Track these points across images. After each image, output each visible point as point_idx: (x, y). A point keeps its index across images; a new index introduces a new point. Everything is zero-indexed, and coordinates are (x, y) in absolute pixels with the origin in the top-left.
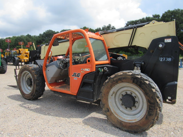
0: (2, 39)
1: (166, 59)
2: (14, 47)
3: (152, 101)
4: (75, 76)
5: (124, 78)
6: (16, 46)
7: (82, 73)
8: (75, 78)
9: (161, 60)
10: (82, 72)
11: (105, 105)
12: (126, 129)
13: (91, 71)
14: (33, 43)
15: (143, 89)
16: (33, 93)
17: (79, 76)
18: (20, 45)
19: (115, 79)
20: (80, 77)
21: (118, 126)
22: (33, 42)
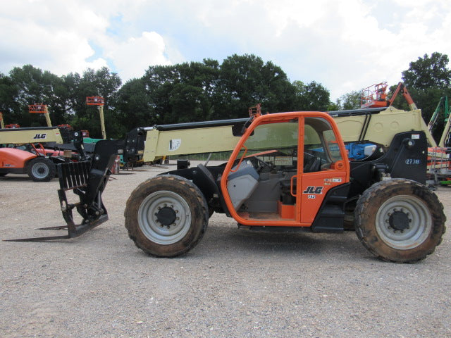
1: (413, 162)
3: (438, 215)
4: (311, 192)
5: (400, 189)
7: (325, 186)
8: (311, 196)
9: (408, 163)
10: (326, 184)
11: (372, 232)
12: (405, 260)
13: (344, 182)
15: (426, 201)
16: (193, 238)
17: (319, 192)
19: (386, 192)
20: (321, 193)
21: (393, 259)
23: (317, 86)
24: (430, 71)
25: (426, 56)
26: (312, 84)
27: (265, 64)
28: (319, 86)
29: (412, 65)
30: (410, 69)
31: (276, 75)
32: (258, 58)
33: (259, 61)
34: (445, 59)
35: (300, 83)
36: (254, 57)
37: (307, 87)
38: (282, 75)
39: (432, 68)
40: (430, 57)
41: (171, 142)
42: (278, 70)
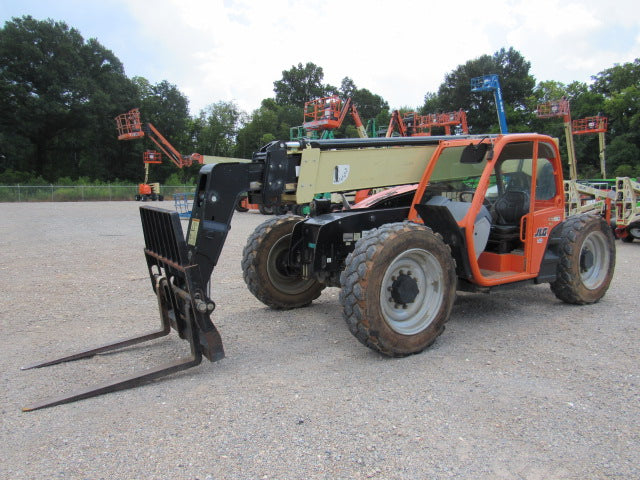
4: (540, 234)
7: (549, 226)
10: (550, 224)
20: (547, 235)
23: (170, 89)
24: (305, 85)
25: (300, 66)
26: (162, 84)
27: (86, 43)
28: (174, 89)
29: (285, 74)
30: (284, 80)
31: (106, 62)
32: (73, 30)
33: (76, 36)
34: (320, 72)
35: (143, 81)
36: (65, 27)
37: (155, 89)
38: (117, 65)
39: (307, 81)
40: (304, 67)
41: (337, 169)
42: (108, 55)
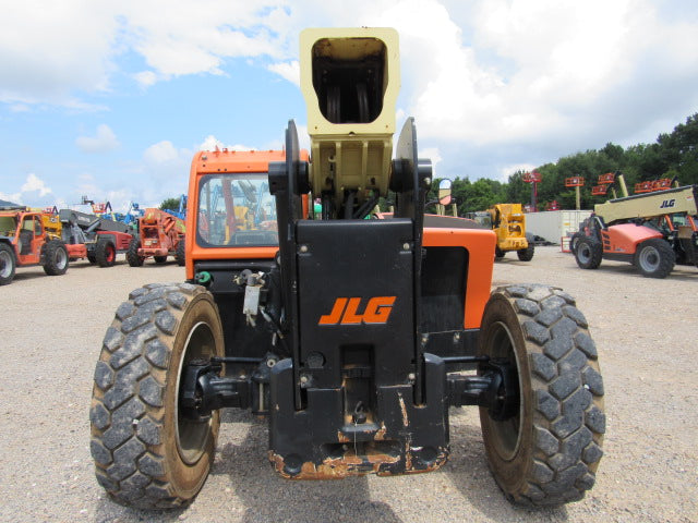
0: (520, 172)
2: (553, 197)
6: (558, 194)
14: (621, 177)
18: (573, 189)
22: (619, 174)
